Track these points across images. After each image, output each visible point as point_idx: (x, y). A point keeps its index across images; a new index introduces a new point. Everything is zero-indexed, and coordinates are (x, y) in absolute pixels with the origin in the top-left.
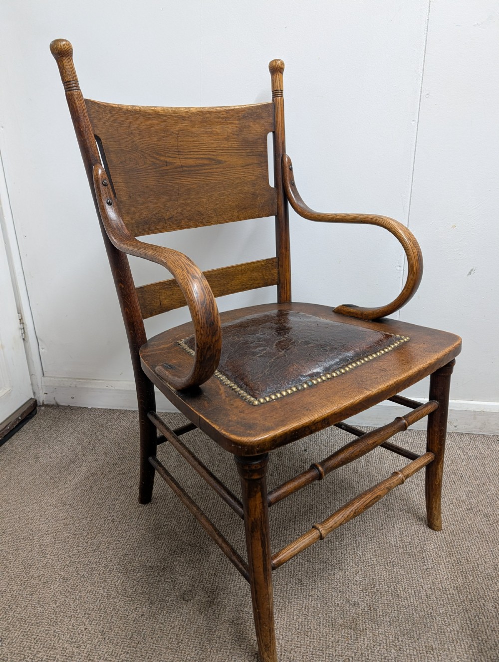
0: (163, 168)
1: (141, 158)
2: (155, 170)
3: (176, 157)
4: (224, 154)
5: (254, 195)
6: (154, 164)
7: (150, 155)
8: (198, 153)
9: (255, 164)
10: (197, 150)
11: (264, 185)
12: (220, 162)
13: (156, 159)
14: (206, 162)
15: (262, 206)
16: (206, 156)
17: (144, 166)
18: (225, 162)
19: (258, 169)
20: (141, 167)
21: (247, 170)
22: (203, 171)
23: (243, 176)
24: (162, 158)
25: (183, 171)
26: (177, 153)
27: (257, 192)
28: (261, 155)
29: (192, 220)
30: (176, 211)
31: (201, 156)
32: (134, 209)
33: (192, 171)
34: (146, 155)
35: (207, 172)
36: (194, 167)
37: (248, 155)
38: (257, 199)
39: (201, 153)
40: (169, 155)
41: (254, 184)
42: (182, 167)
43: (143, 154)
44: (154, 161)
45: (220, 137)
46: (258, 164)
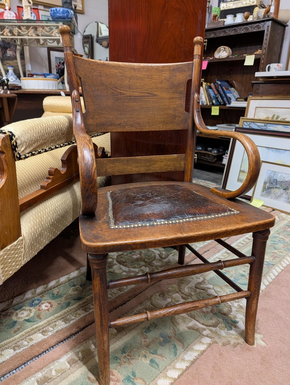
0: (118, 96)
1: (105, 89)
2: (113, 97)
4: (158, 91)
5: (175, 116)
6: (113, 93)
7: (111, 89)
9: (177, 98)
10: (141, 88)
11: (181, 111)
12: (155, 95)
13: (115, 91)
14: (146, 95)
15: (179, 123)
16: (147, 92)
17: (107, 94)
18: (158, 95)
19: (179, 101)
20: (104, 95)
21: (171, 101)
22: (144, 100)
23: (168, 104)
24: (118, 91)
25: (131, 99)
26: (129, 89)
27: (177, 114)
28: (180, 93)
29: (133, 127)
30: (123, 121)
31: (144, 91)
32: (97, 117)
33: (137, 99)
34: (108, 88)
35: (146, 101)
36: (138, 97)
37: (173, 93)
38: (176, 119)
39: (144, 89)
40: (123, 89)
41: (175, 110)
42: (130, 96)
43: (107, 87)
44: (113, 91)
45: (156, 81)
46: (179, 98)
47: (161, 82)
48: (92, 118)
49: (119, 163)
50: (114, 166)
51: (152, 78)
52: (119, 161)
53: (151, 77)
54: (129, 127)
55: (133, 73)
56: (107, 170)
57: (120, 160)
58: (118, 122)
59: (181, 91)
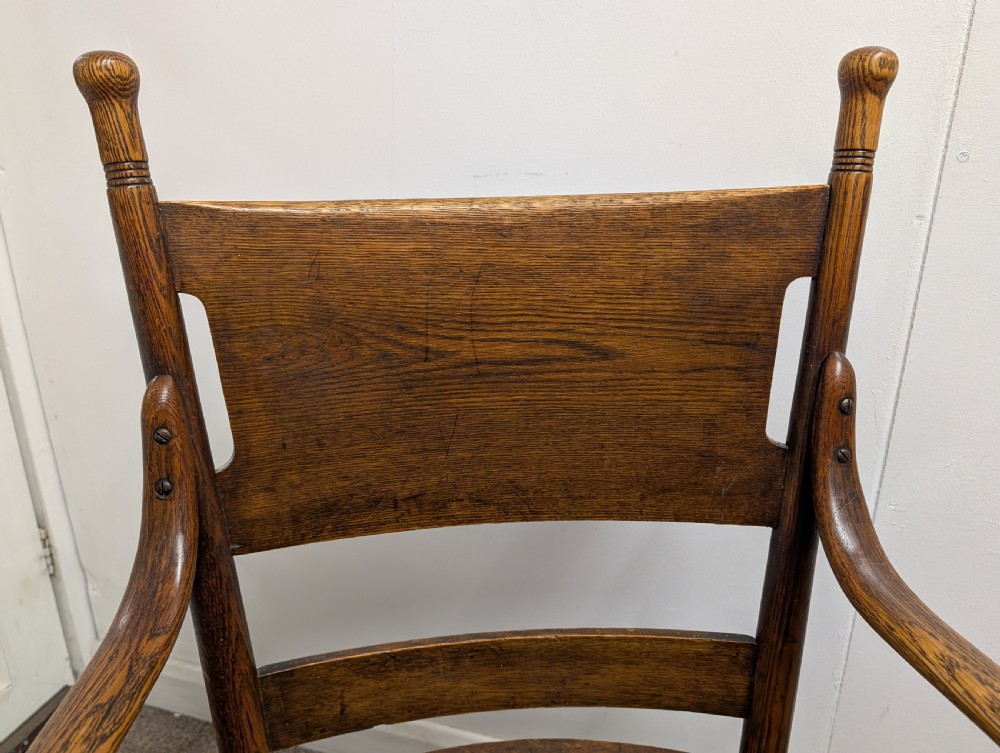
0: (415, 367)
1: (342, 342)
2: (384, 372)
3: (461, 338)
4: (624, 331)
5: (707, 459)
6: (385, 355)
7: (373, 335)
8: (538, 327)
9: (727, 368)
10: (534, 319)
11: (745, 435)
12: (605, 354)
13: (395, 343)
14: (558, 351)
15: (728, 494)
16: (564, 336)
17: (349, 364)
18: (622, 355)
19: (736, 383)
20: (338, 367)
21: (696, 383)
22: (545, 377)
23: (676, 398)
24: (414, 341)
25: (479, 374)
26: (467, 327)
27: (719, 451)
28: (747, 344)
29: (487, 503)
30: (435, 479)
31: (548, 336)
32: (293, 477)
33: (508, 374)
34: (360, 334)
35: (559, 381)
36: (518, 363)
37: (707, 342)
38: (714, 471)
39: (548, 327)
40: (440, 332)
41: (710, 426)
42: (478, 363)
43: (349, 330)
44: (387, 347)
45: (619, 283)
46: (736, 369)
47: (643, 291)
48: (267, 490)
49: (411, 670)
50: (383, 685)
51: (591, 271)
52: (408, 661)
53: (587, 264)
54: (465, 507)
55: (491, 249)
56: (348, 710)
57: (419, 657)
58: (412, 487)
59: (752, 334)
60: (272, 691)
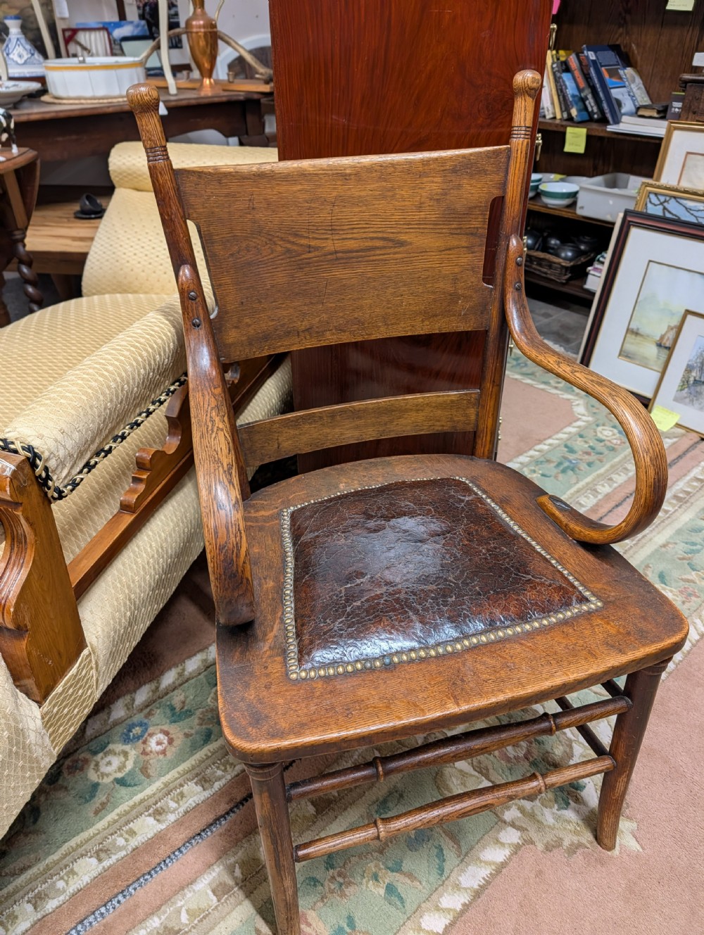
0: (304, 256)
1: (267, 244)
2: (288, 260)
4: (411, 230)
5: (454, 297)
6: (288, 251)
7: (282, 239)
8: (367, 230)
9: (463, 247)
10: (364, 226)
11: (472, 282)
12: (402, 244)
13: (293, 243)
14: (378, 244)
15: (465, 315)
16: (380, 235)
17: (272, 256)
18: (411, 244)
19: (467, 255)
20: (265, 258)
21: (448, 256)
22: (371, 258)
23: (438, 265)
24: (303, 242)
25: (337, 259)
26: (330, 232)
27: (460, 292)
28: (472, 234)
29: (345, 331)
30: (317, 319)
31: (373, 235)
32: (248, 320)
33: (353, 258)
34: (276, 239)
35: (379, 260)
36: (357, 251)
37: (452, 234)
38: (457, 303)
39: (372, 230)
40: (315, 236)
41: (455, 280)
42: (336, 252)
43: (270, 237)
44: (289, 246)
45: (407, 203)
46: (467, 247)
47: (420, 207)
48: (236, 327)
49: (310, 424)
52: (309, 419)
54: (333, 334)
57: (314, 417)
58: (305, 324)
59: (474, 228)
60: (245, 436)
